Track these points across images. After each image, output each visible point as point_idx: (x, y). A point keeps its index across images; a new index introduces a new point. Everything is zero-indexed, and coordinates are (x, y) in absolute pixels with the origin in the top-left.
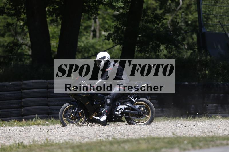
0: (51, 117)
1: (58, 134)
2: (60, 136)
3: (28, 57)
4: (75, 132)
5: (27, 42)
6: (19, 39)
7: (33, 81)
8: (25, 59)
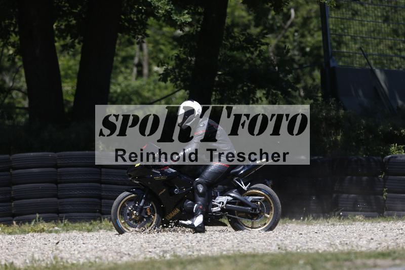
0: (63, 217)
1: (75, 247)
2: (79, 253)
3: (23, 111)
4: (106, 245)
5: (21, 84)
6: (7, 79)
7: (32, 154)
8: (17, 114)
